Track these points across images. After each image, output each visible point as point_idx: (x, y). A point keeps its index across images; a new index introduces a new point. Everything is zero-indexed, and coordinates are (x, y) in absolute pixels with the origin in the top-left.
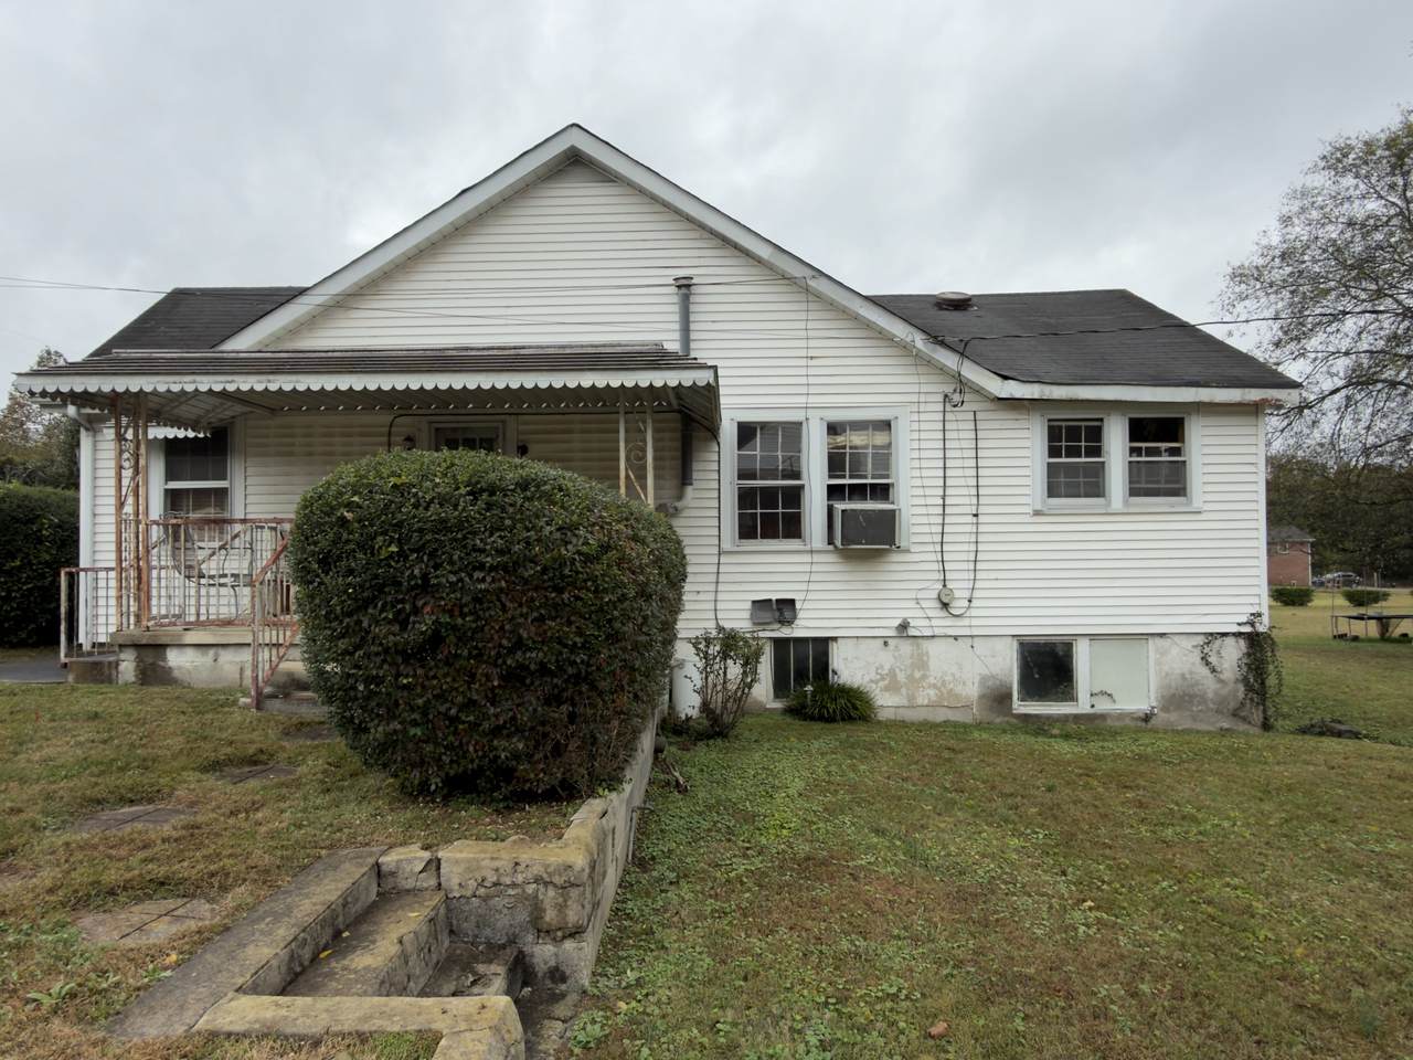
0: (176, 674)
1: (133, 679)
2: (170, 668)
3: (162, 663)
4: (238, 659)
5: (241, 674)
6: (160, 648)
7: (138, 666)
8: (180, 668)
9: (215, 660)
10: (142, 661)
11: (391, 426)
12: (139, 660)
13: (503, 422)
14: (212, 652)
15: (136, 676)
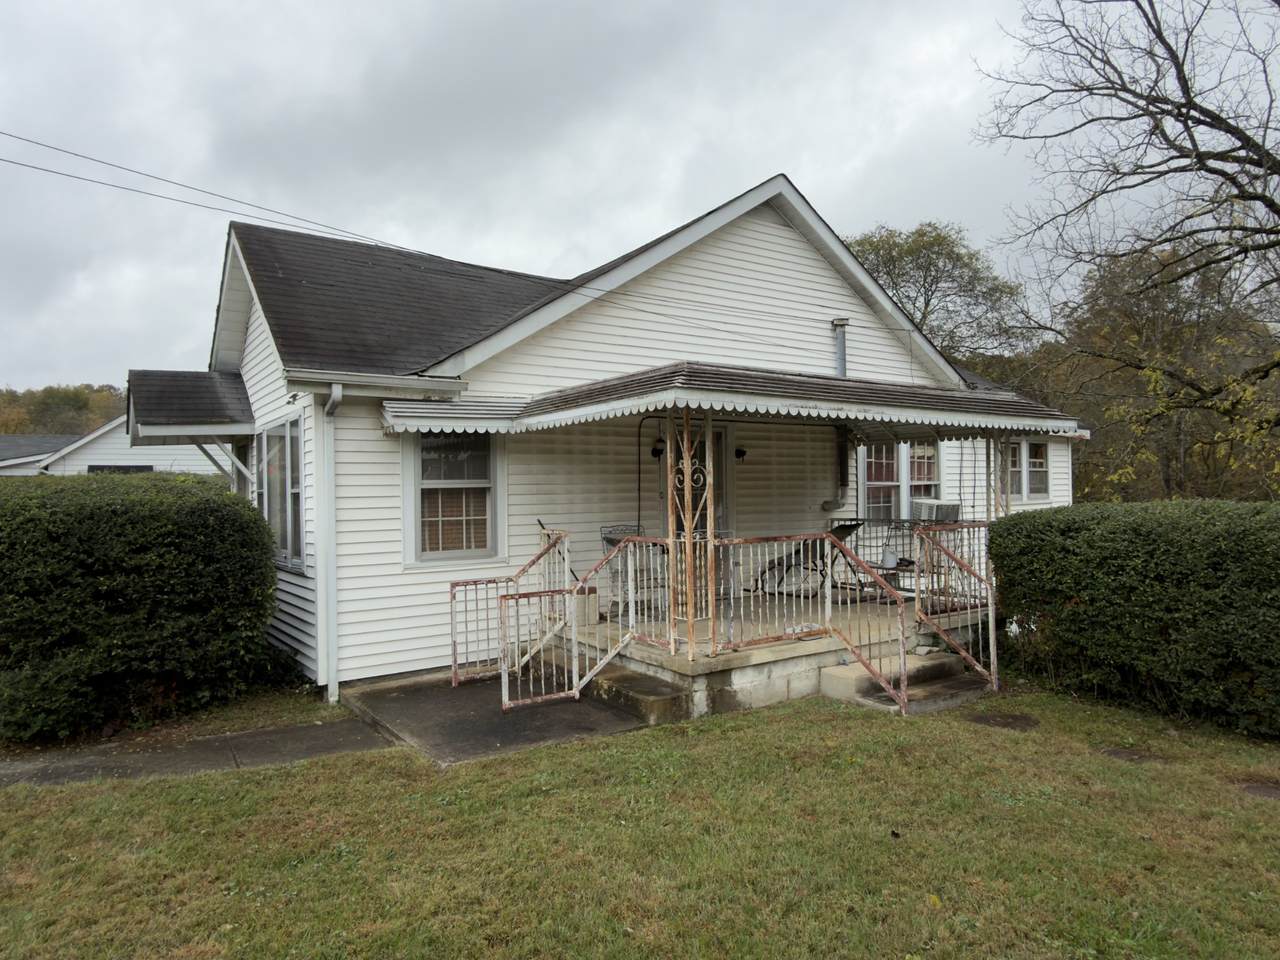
0: (740, 697)
1: (706, 710)
2: (735, 691)
3: (728, 688)
4: (785, 673)
5: (788, 687)
6: (726, 673)
7: (709, 695)
8: (742, 690)
9: (769, 677)
10: (712, 689)
11: (640, 427)
12: (710, 688)
13: (725, 427)
14: (766, 670)
15: (708, 705)
